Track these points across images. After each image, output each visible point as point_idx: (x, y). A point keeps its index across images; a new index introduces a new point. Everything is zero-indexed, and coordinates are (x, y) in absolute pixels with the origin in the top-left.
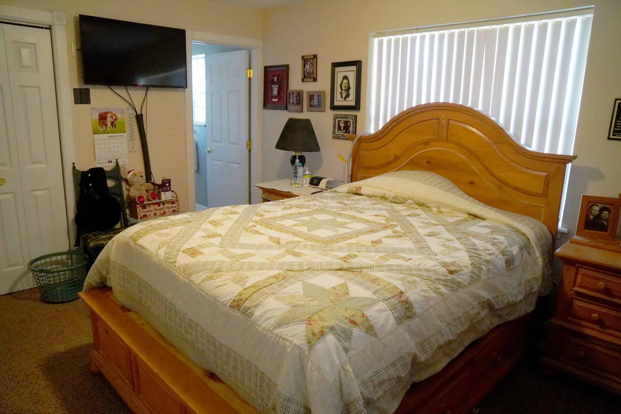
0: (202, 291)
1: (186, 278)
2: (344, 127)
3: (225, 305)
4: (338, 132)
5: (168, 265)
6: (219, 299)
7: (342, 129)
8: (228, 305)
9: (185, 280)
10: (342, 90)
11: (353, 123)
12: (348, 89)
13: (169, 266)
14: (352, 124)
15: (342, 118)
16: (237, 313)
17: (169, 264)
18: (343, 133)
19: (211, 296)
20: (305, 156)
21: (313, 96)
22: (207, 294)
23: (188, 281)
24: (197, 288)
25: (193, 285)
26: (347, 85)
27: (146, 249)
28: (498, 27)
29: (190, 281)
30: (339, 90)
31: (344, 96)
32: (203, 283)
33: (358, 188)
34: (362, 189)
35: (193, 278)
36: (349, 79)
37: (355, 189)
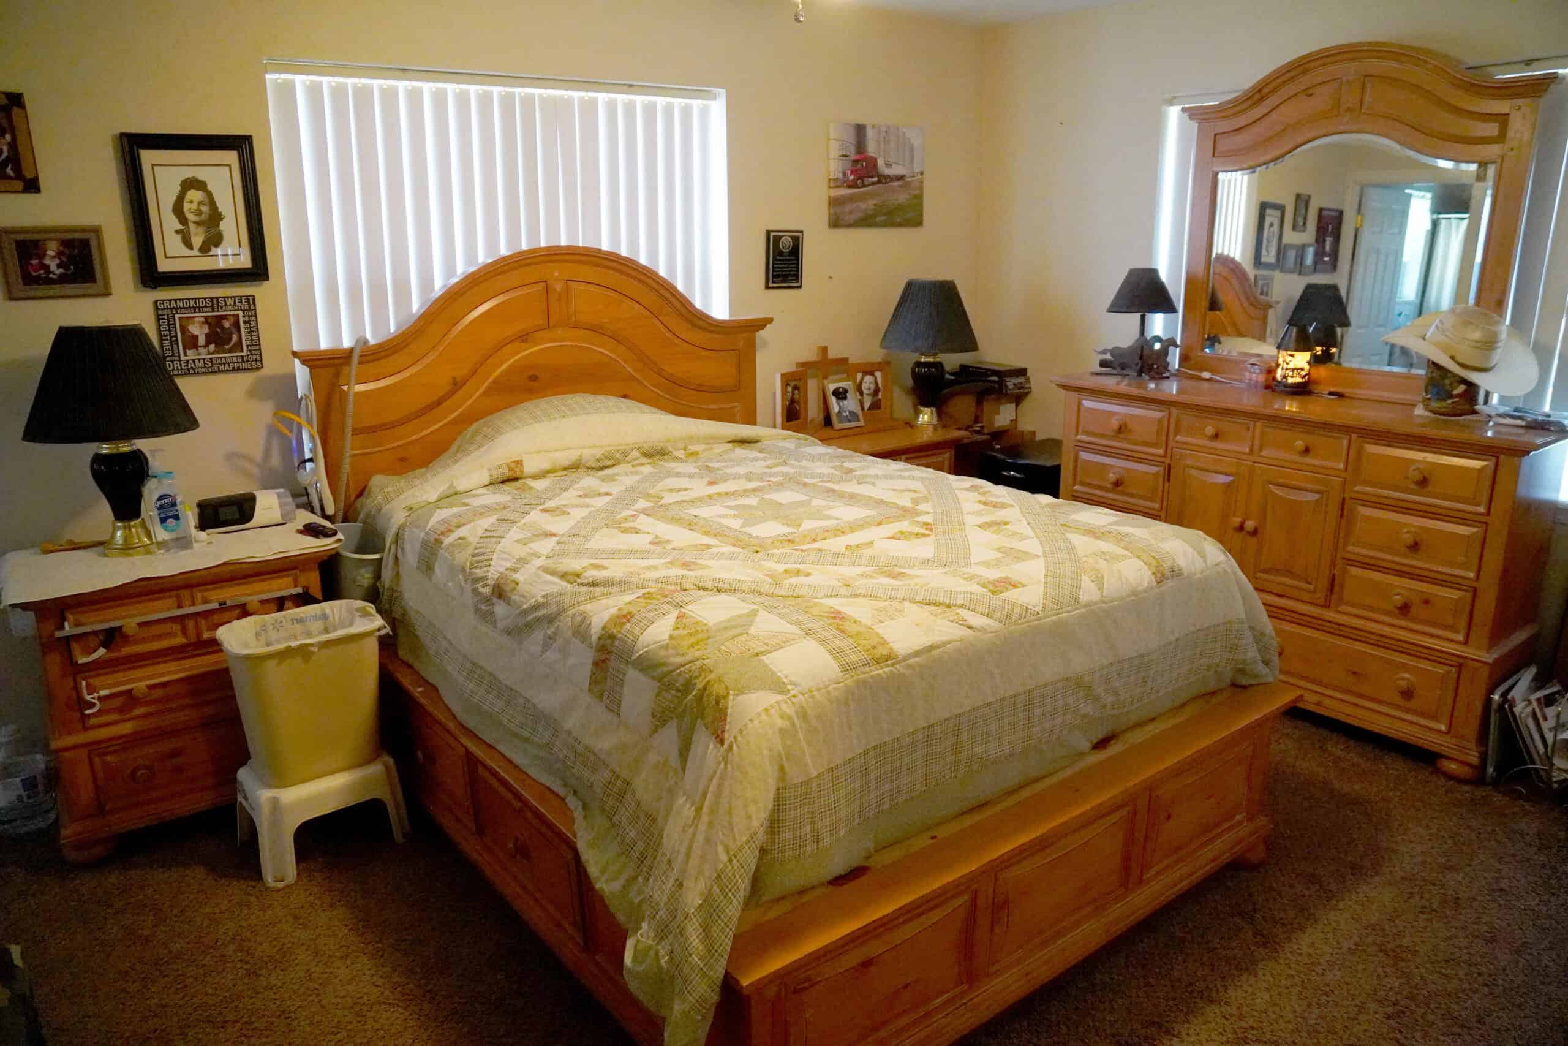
0: (1112, 601)
1: (1076, 609)
2: (207, 336)
3: (1152, 588)
4: (185, 355)
5: (1023, 624)
6: (1140, 588)
7: (202, 341)
8: (1155, 584)
9: (1077, 611)
10: (183, 220)
11: (246, 319)
12: (215, 217)
13: (1027, 621)
14: (245, 322)
15: (194, 309)
16: (1169, 584)
17: (1023, 620)
18: (209, 353)
19: (1129, 596)
20: (142, 449)
21: (36, 243)
22: (1121, 599)
23: (1083, 610)
24: (1103, 605)
25: (1095, 607)
26: (205, 209)
27: (944, 644)
28: (576, 95)
29: (1085, 606)
30: (172, 223)
31: (197, 240)
32: (1105, 591)
33: (513, 465)
34: (525, 463)
35: (1084, 598)
36: (209, 188)
37: (506, 470)
